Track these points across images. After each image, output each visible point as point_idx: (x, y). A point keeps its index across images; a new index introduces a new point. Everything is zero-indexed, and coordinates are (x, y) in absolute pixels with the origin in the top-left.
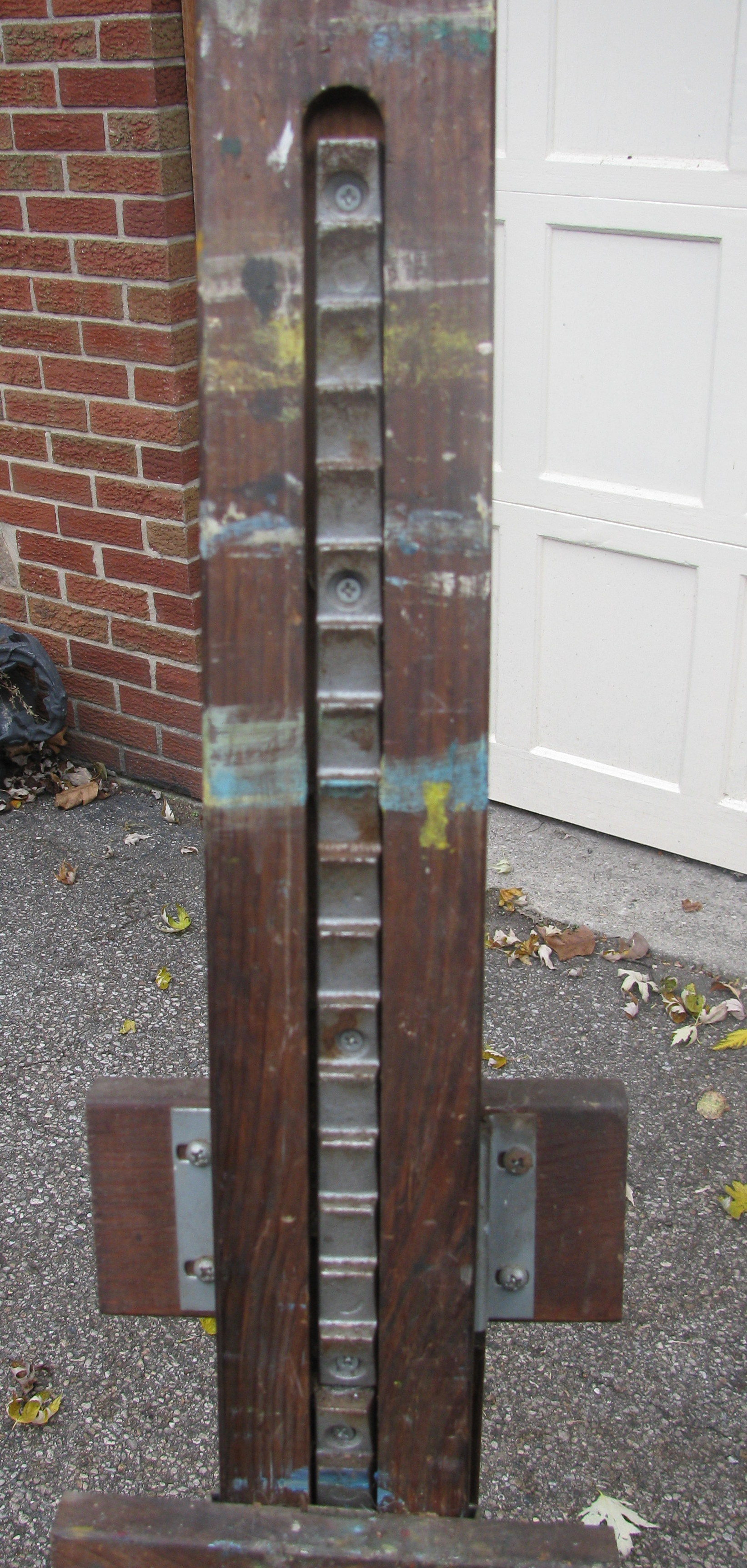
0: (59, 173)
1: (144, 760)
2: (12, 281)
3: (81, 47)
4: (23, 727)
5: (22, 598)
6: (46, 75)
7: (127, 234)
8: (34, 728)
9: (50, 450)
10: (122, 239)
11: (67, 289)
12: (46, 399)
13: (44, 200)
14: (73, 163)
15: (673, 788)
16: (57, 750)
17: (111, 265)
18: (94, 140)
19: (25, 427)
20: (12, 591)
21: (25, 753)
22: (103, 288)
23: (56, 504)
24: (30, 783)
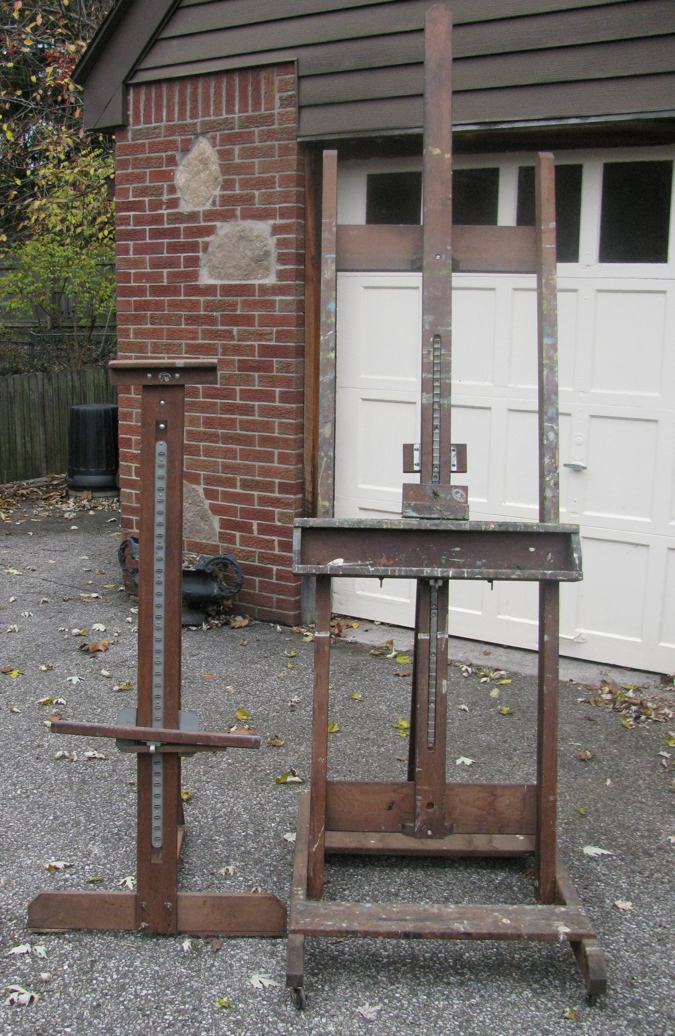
0: (254, 380)
1: (267, 611)
2: (230, 419)
3: (267, 337)
5: (218, 546)
6: (253, 346)
7: (279, 402)
9: (238, 484)
10: (278, 404)
11: (254, 422)
12: (239, 464)
13: (247, 390)
14: (260, 377)
15: (480, 613)
16: (227, 609)
17: (272, 413)
18: (269, 368)
19: (229, 475)
20: (215, 543)
21: (214, 610)
22: (268, 422)
23: (239, 506)
24: (219, 620)
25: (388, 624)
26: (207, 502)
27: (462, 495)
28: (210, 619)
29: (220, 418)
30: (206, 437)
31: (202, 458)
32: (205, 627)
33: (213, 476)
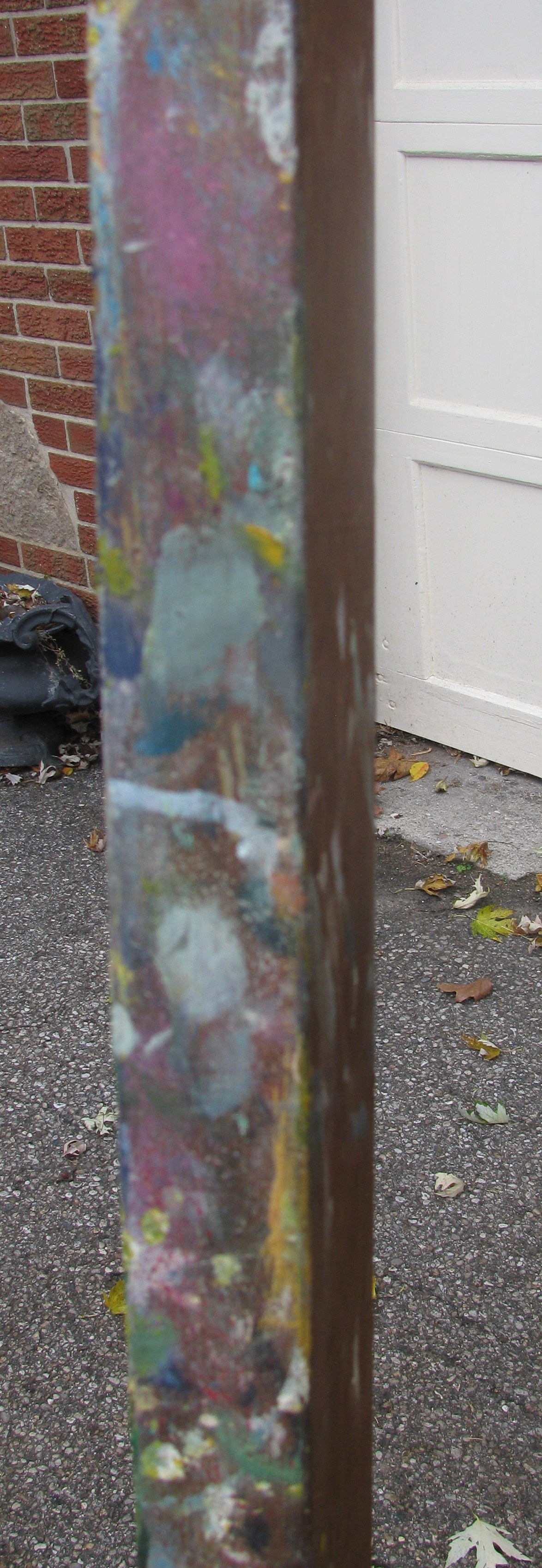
2: (61, 234)
4: (69, 691)
5: (82, 561)
8: (79, 692)
13: (86, 149)
19: (78, 384)
20: (73, 553)
21: (85, 720)
25: (504, 768)
26: (46, 451)
28: (59, 750)
29: (40, 232)
30: (21, 283)
31: (21, 338)
32: (43, 773)
33: (49, 386)
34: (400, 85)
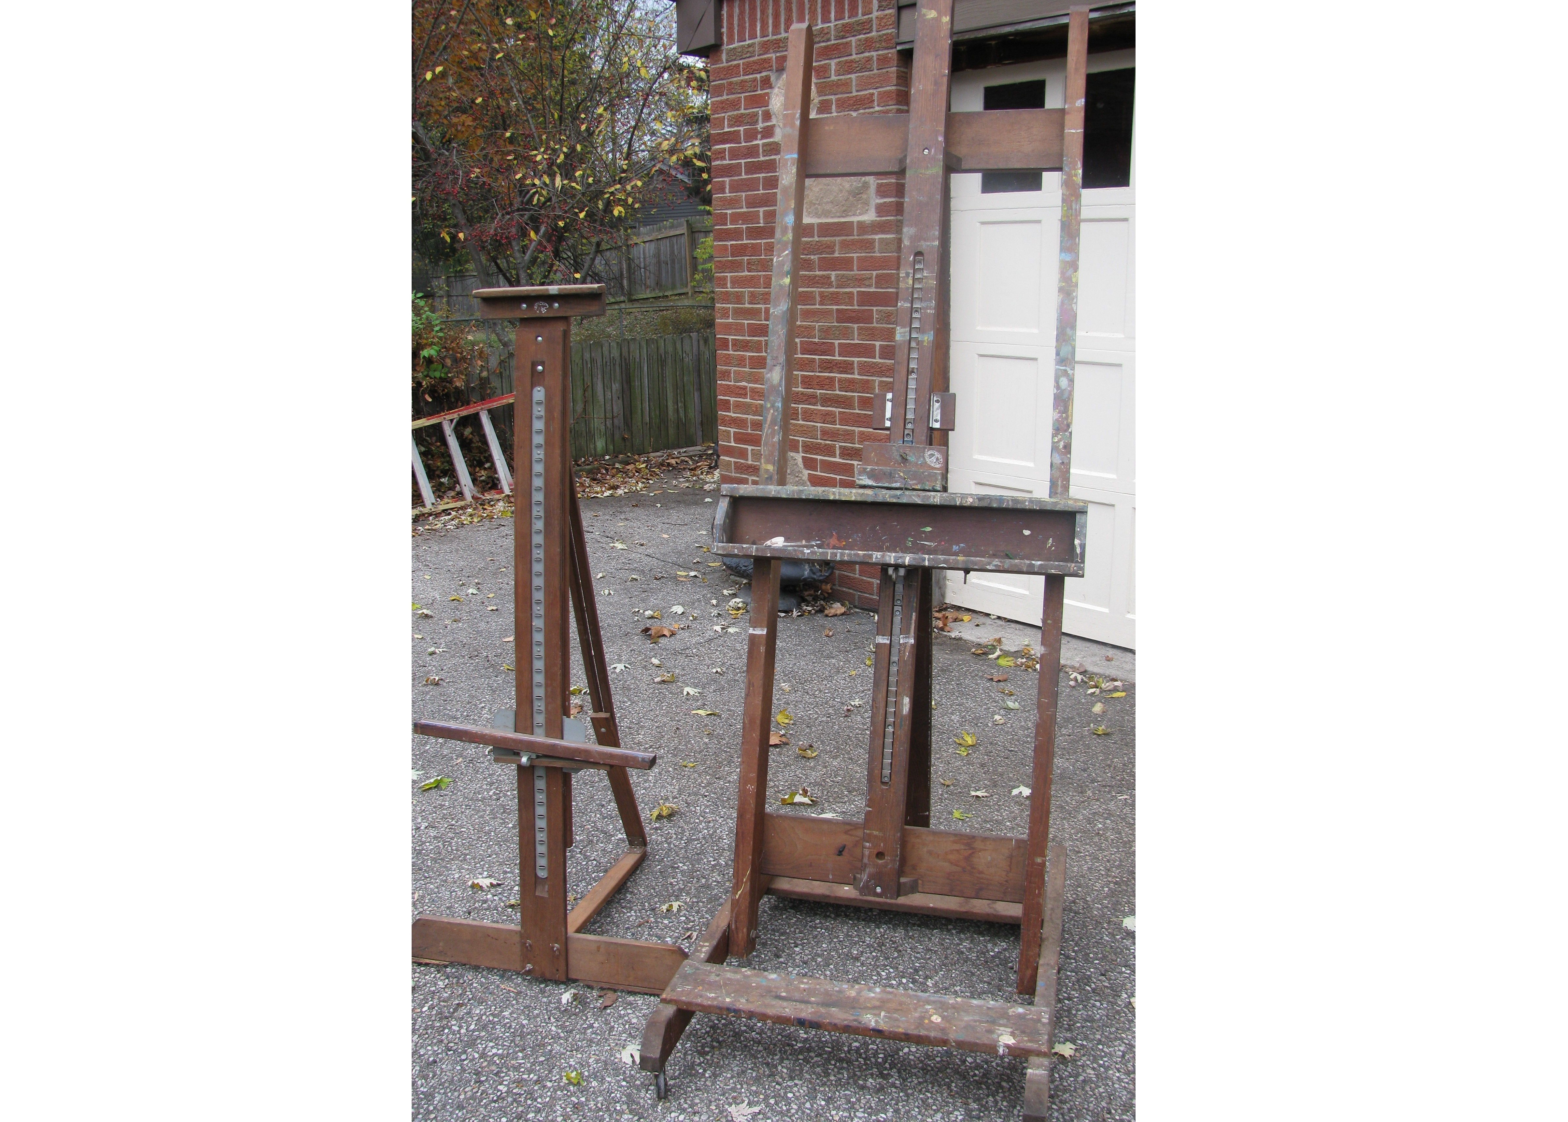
0: (853, 333)
1: (867, 598)
2: (828, 378)
3: (867, 283)
4: (814, 573)
6: (852, 293)
7: (880, 358)
8: (819, 574)
9: (838, 452)
10: (878, 360)
11: (852, 381)
12: (838, 430)
13: (846, 344)
14: (859, 329)
15: (1106, 610)
16: (826, 595)
17: (872, 371)
18: (869, 320)
19: (827, 442)
21: (811, 595)
22: (868, 381)
23: (838, 477)
24: (813, 606)
25: (1005, 619)
26: (806, 472)
27: (937, 459)
28: (803, 604)
29: (818, 377)
30: (804, 398)
31: (801, 422)
32: (795, 613)
33: (812, 443)
34: (978, 328)
